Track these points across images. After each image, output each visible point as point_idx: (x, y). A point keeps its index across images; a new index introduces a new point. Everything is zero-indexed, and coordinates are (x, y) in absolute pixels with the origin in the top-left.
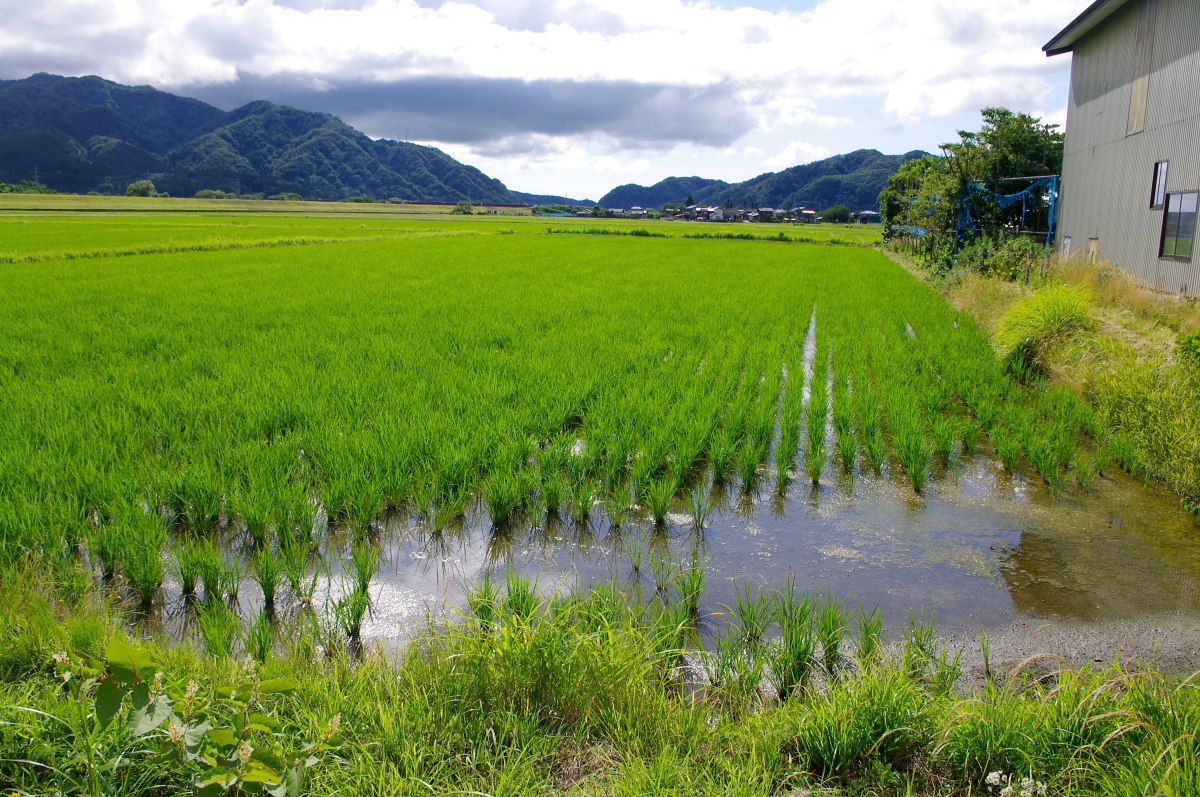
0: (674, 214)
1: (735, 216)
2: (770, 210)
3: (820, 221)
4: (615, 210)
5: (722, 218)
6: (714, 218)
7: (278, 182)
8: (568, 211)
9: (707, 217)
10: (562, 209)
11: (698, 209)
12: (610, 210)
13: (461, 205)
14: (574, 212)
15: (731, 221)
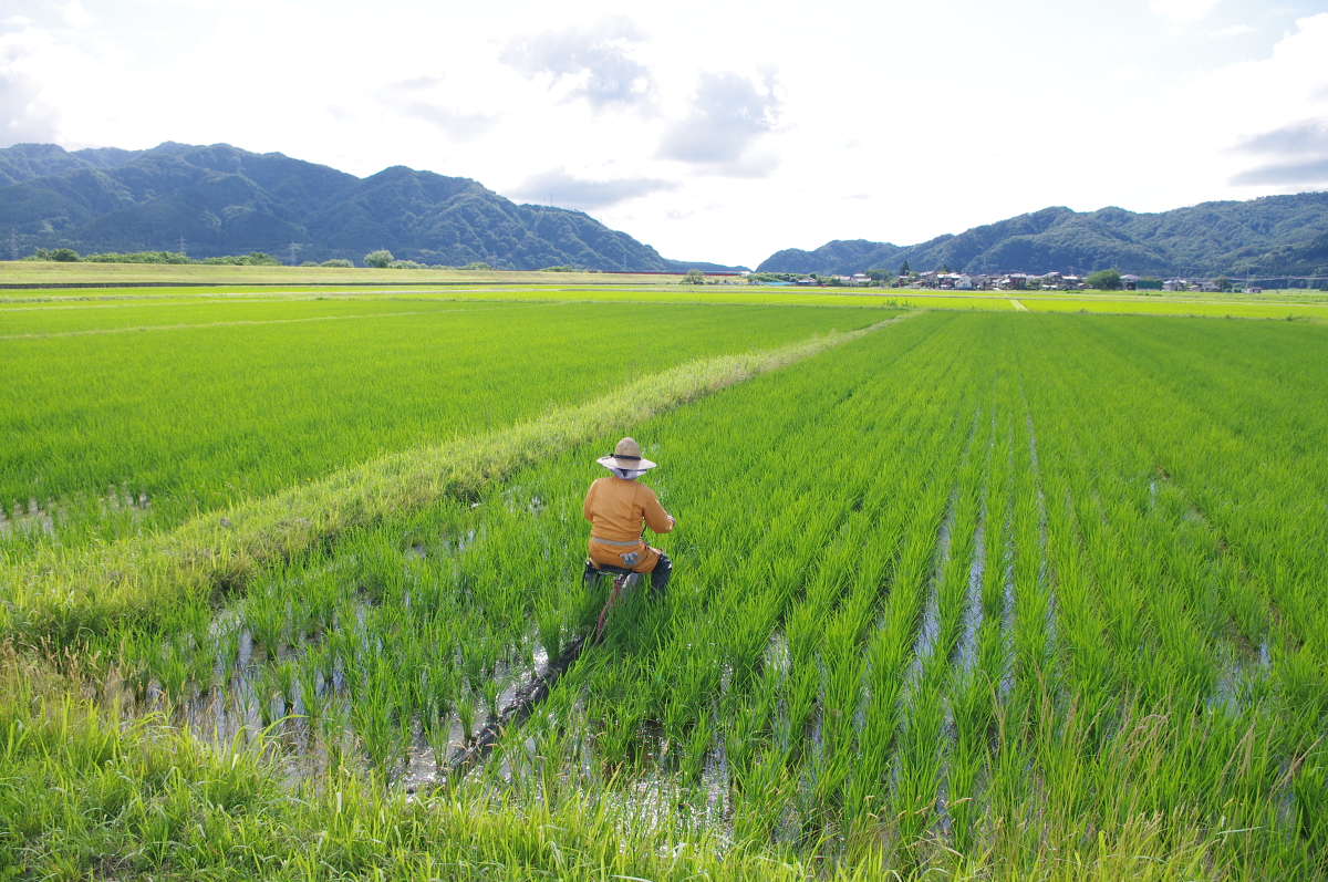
0: (911, 281)
1: (985, 284)
2: (1024, 276)
3: (1082, 288)
4: (842, 278)
5: (969, 285)
6: (961, 285)
7: (422, 251)
8: (786, 279)
9: (951, 284)
10: (778, 277)
11: (940, 276)
12: (837, 278)
13: (692, 274)
14: (793, 281)
15: (980, 289)
